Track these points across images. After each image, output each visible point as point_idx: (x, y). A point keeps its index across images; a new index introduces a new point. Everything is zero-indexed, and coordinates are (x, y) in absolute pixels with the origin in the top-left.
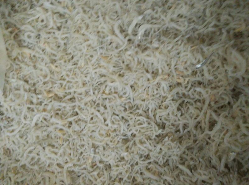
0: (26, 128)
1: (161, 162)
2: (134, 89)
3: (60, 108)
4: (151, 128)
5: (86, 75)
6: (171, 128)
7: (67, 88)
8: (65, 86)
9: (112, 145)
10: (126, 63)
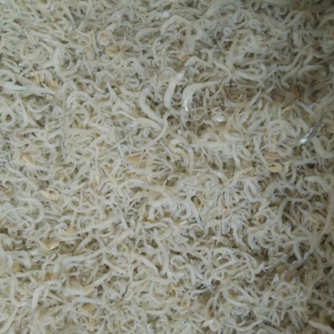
0: (24, 315)
1: (276, 321)
2: (199, 203)
3: (76, 265)
4: (244, 264)
5: (108, 195)
6: (280, 256)
7: (78, 226)
8: (76, 222)
9: (182, 310)
10: (173, 160)
